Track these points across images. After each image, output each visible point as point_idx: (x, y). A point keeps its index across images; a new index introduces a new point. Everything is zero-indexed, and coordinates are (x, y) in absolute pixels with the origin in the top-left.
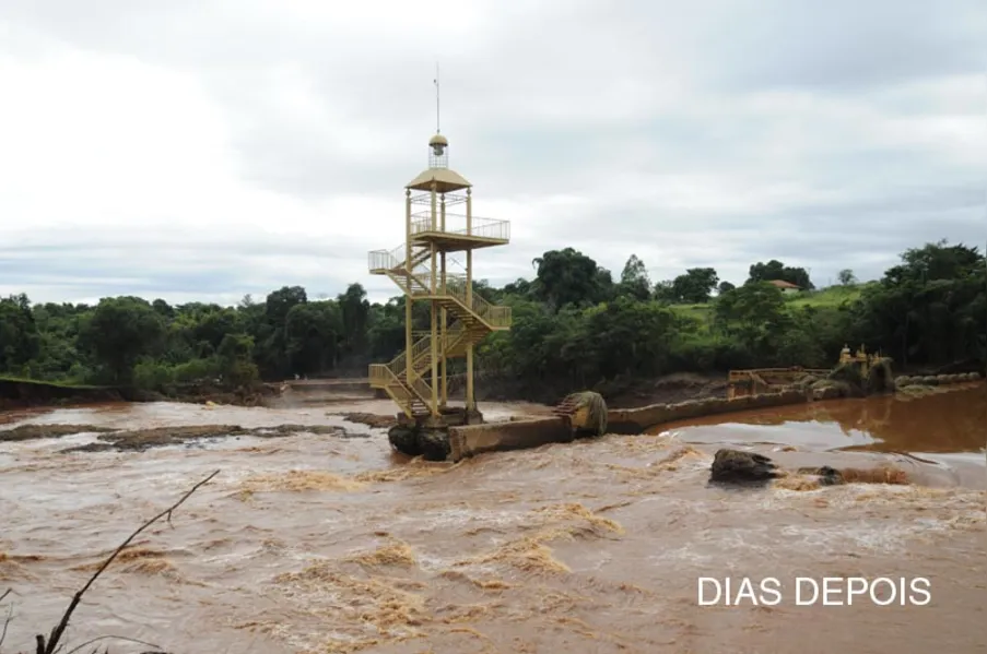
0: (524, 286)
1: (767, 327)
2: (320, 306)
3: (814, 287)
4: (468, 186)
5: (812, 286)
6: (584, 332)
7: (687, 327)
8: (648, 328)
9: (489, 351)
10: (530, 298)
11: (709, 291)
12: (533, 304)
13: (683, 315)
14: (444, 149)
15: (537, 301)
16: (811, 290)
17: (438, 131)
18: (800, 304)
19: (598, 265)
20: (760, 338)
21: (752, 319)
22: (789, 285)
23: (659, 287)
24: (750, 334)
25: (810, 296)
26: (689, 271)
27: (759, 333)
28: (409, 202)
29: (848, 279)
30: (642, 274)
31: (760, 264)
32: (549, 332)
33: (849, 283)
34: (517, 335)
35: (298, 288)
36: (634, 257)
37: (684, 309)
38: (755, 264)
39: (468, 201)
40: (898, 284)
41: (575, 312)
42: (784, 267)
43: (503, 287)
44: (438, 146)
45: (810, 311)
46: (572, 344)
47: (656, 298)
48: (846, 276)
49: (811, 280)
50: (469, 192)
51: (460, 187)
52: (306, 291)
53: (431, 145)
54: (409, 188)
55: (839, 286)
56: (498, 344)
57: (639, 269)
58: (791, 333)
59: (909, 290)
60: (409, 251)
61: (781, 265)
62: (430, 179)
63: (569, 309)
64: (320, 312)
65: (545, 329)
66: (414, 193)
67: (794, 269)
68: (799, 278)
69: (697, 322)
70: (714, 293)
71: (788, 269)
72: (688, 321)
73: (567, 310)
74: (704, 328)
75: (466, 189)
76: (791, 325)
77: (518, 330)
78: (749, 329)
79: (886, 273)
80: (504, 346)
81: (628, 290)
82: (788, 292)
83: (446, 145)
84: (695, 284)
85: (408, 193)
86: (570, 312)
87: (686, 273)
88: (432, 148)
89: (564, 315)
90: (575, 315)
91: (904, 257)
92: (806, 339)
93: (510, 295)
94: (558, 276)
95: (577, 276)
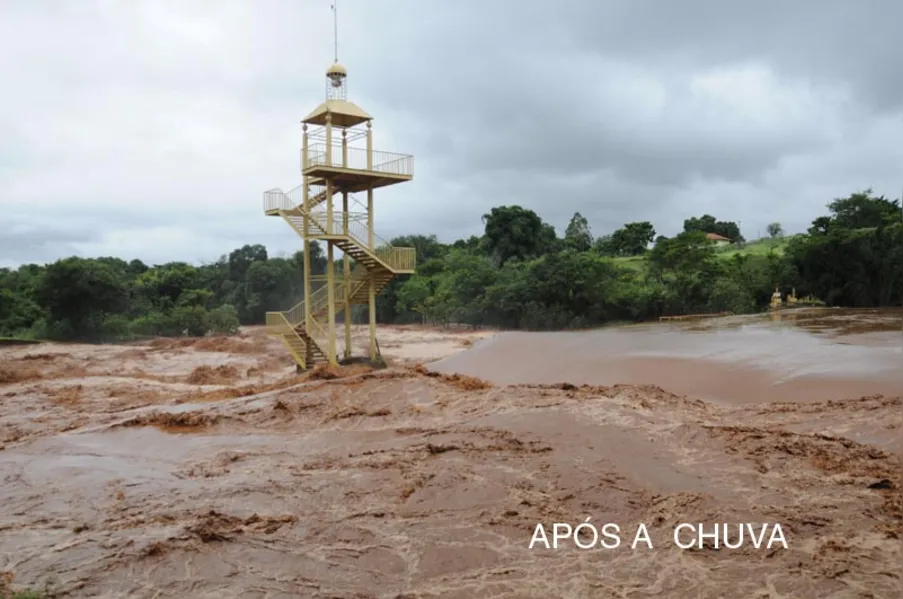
0: (474, 241)
1: (700, 276)
2: (279, 262)
3: (744, 241)
4: (368, 119)
5: (742, 239)
6: (524, 282)
7: (623, 277)
8: (585, 278)
9: (433, 302)
10: (477, 253)
11: (646, 244)
12: (480, 257)
13: (620, 266)
14: (342, 79)
15: (484, 256)
16: (742, 243)
17: (336, 60)
18: (730, 255)
19: (543, 222)
20: (691, 286)
21: (684, 267)
22: (720, 237)
23: (599, 240)
24: (682, 283)
25: (741, 247)
26: (626, 226)
27: (690, 282)
28: (306, 137)
29: (776, 233)
30: (584, 230)
31: (693, 219)
32: (492, 283)
33: (777, 236)
34: (459, 287)
35: (260, 246)
36: (577, 214)
37: (621, 261)
38: (689, 218)
39: (369, 135)
40: (825, 233)
41: (519, 264)
42: (716, 222)
43: (453, 242)
44: (336, 76)
45: (739, 259)
46: (511, 294)
47: (595, 251)
48: (774, 229)
49: (742, 233)
50: (369, 126)
51: (361, 120)
52: (267, 249)
53: (328, 75)
54: (305, 122)
55: (768, 238)
56: (442, 294)
57: (582, 226)
58: (720, 281)
59: (835, 238)
60: (307, 190)
61: (714, 219)
62: (325, 110)
63: (512, 262)
64: (279, 269)
65: (488, 280)
66: (312, 127)
67: (725, 223)
68: (730, 232)
69: (633, 272)
70: (650, 246)
71: (720, 223)
72: (625, 272)
73: (512, 263)
74: (640, 278)
75: (366, 122)
76: (722, 273)
77: (462, 282)
78: (682, 278)
79: (814, 223)
80: (448, 297)
81: (570, 245)
82: (721, 244)
83: (344, 75)
84: (633, 237)
85: (305, 128)
86: (514, 265)
87: (624, 228)
88: (329, 79)
89: (508, 267)
90: (518, 268)
91: (831, 207)
92: (736, 287)
93: (457, 250)
94: (507, 231)
95: (524, 230)
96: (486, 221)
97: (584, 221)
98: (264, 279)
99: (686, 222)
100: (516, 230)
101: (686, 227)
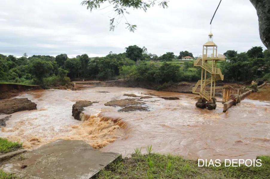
17: (211, 32)
26: (167, 53)
31: (182, 52)
36: (144, 47)
44: (211, 36)
50: (217, 48)
51: (215, 46)
54: (204, 46)
64: (75, 62)
83: (213, 36)
85: (203, 47)
87: (166, 53)
88: (209, 36)
94: (133, 53)
95: (138, 53)
96: (126, 50)
97: (146, 49)
98: (71, 65)
99: (181, 52)
100: (135, 53)
101: (180, 54)
